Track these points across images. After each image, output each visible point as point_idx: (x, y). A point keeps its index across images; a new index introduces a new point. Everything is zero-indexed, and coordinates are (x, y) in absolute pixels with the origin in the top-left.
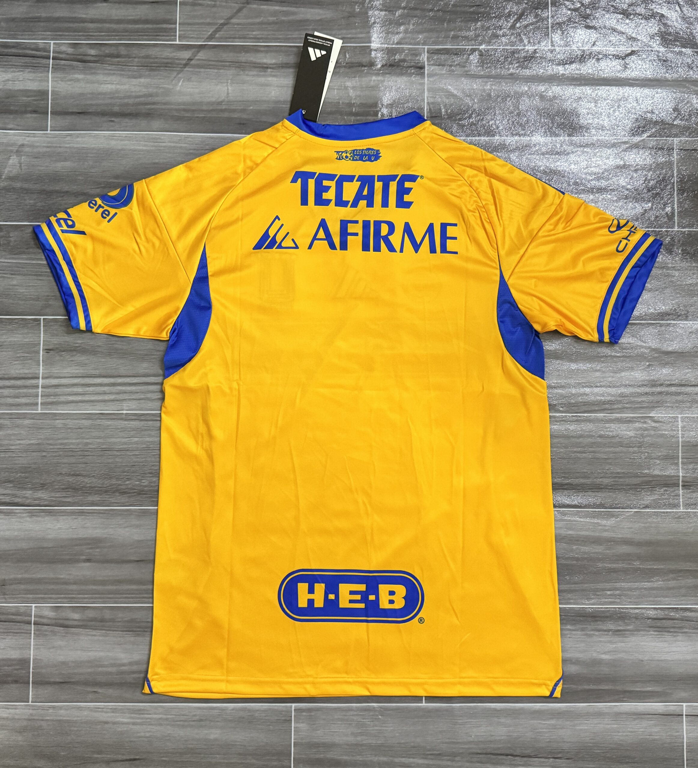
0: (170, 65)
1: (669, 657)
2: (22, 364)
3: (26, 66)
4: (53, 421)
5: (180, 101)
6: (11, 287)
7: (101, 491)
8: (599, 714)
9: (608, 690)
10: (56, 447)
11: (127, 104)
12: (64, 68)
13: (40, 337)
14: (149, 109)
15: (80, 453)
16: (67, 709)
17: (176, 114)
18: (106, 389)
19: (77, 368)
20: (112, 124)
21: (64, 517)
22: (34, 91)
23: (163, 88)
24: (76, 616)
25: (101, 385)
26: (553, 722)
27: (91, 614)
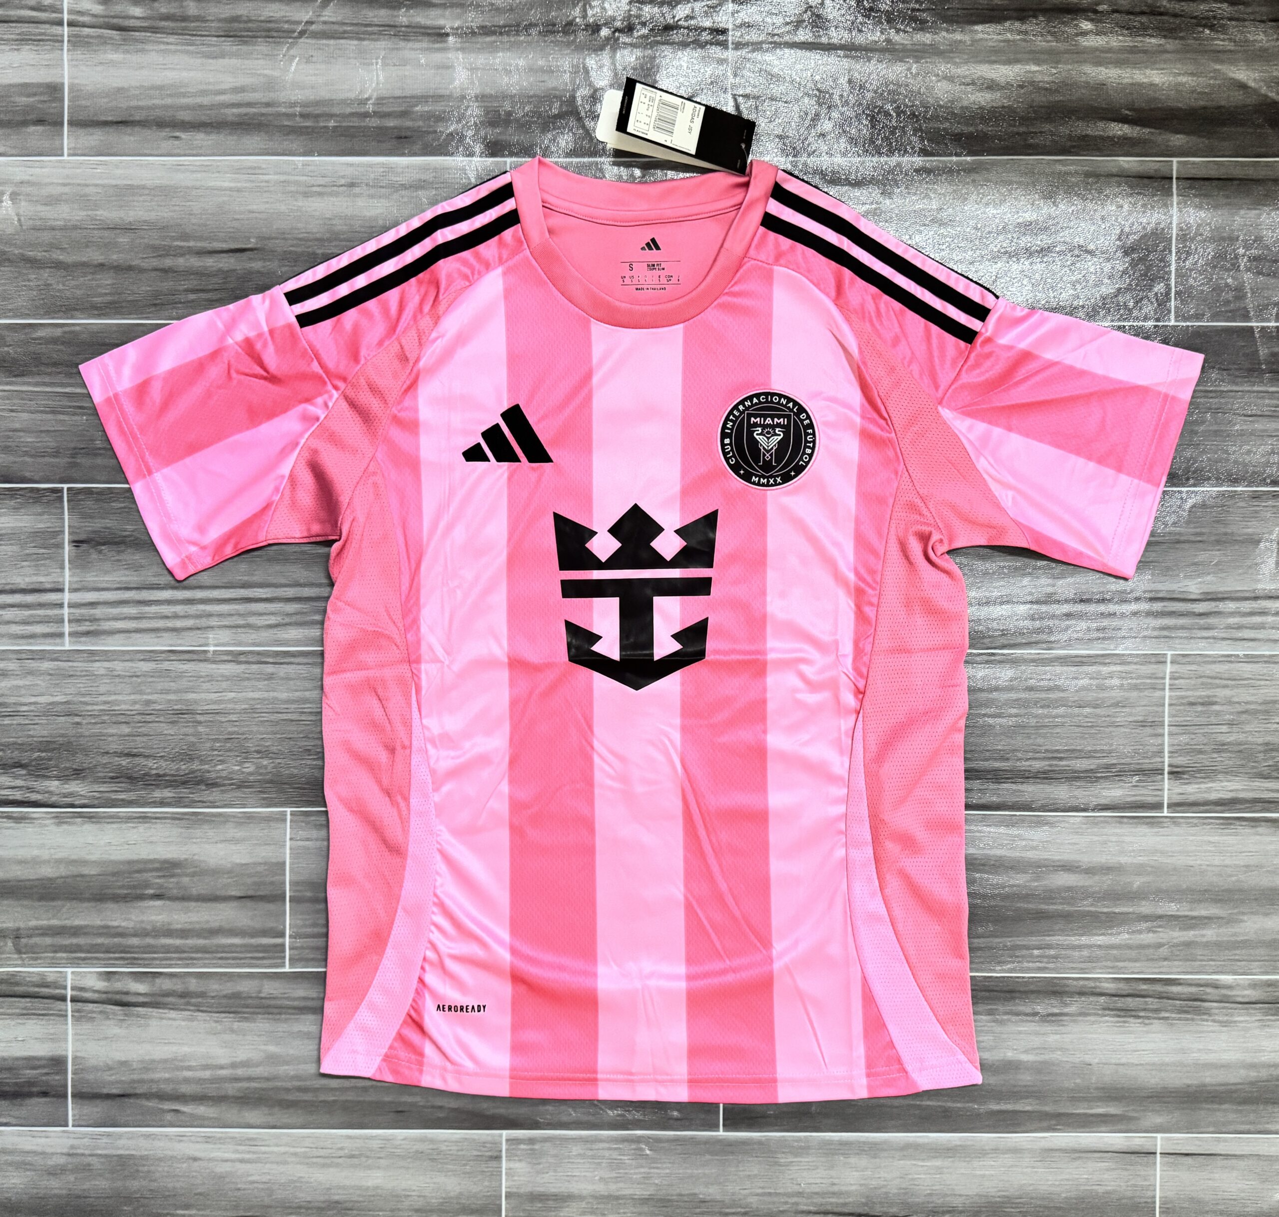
0: (275, 34)
1: (1133, 1059)
2: (36, 566)
3: (23, 40)
4: (90, 664)
5: (293, 99)
6: (11, 433)
7: (175, 781)
8: (1015, 1151)
9: (1033, 1112)
10: (95, 707)
11: (201, 106)
12: (88, 43)
13: (63, 519)
14: (240, 115)
15: (139, 718)
16: (132, 1136)
17: (286, 123)
18: (179, 609)
19: (127, 572)
20: (176, 142)
21: (114, 826)
22: (39, 85)
23: (265, 76)
24: (141, 987)
25: (169, 602)
26: (938, 1163)
27: (166, 985)
